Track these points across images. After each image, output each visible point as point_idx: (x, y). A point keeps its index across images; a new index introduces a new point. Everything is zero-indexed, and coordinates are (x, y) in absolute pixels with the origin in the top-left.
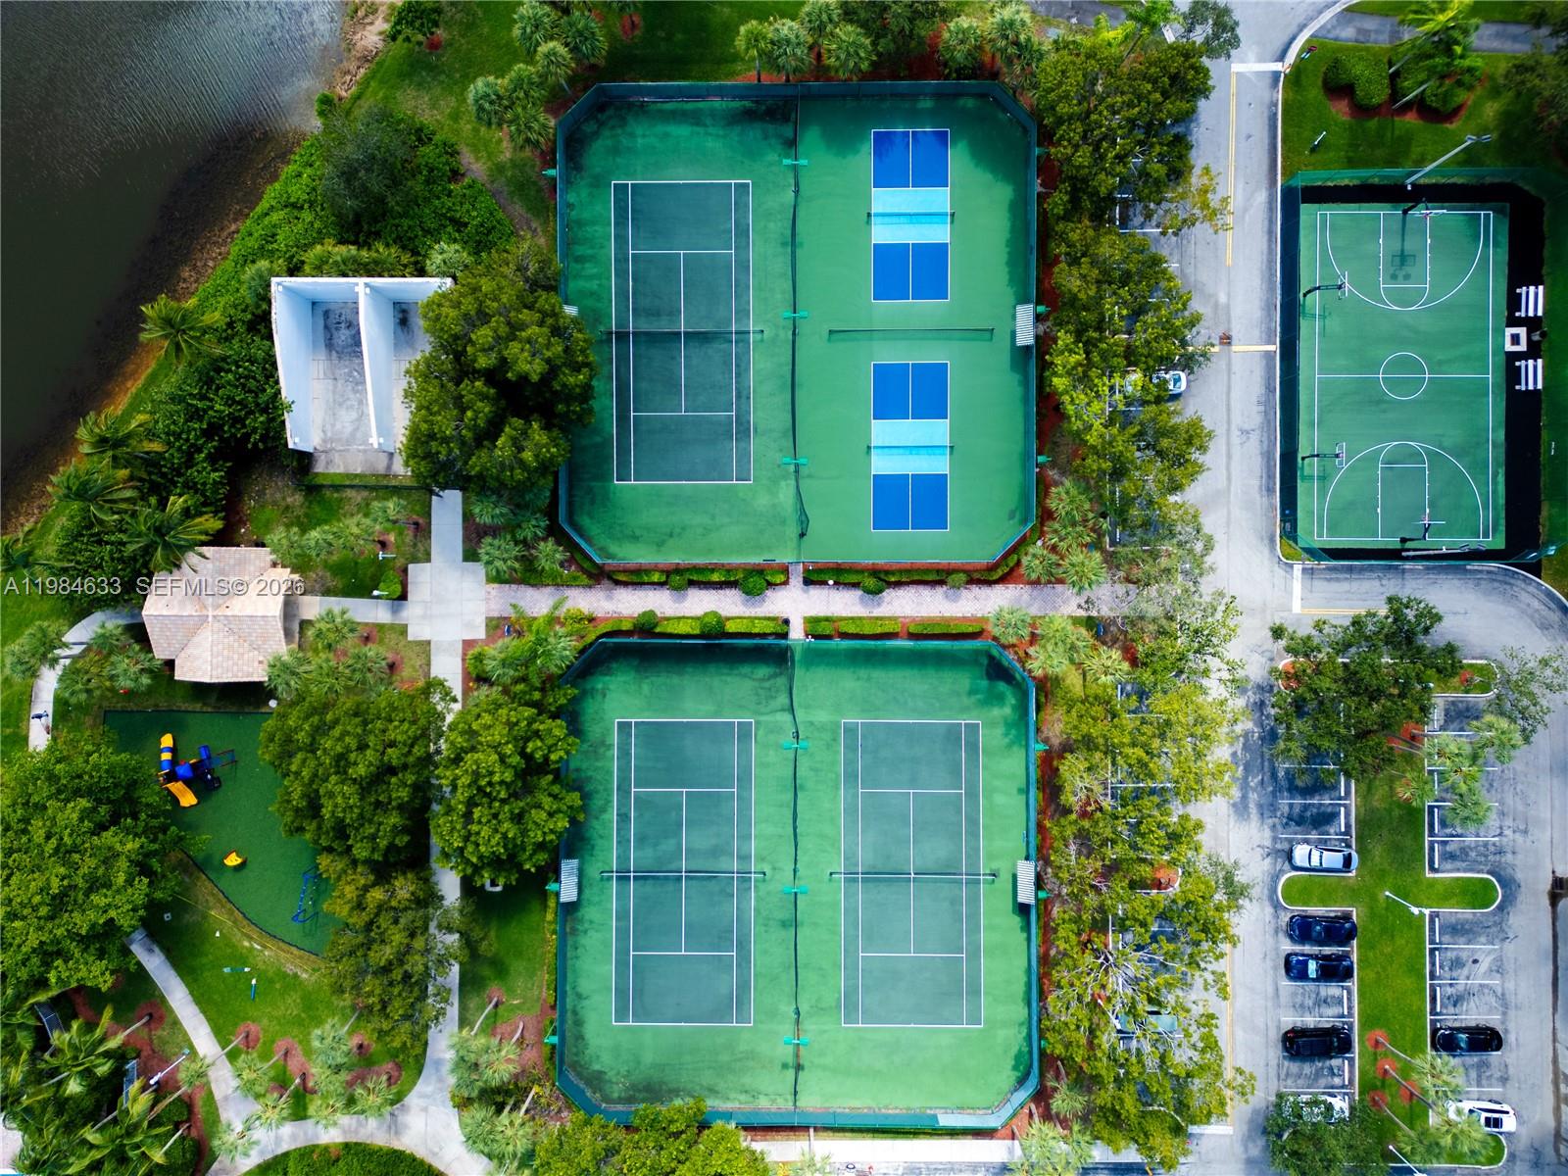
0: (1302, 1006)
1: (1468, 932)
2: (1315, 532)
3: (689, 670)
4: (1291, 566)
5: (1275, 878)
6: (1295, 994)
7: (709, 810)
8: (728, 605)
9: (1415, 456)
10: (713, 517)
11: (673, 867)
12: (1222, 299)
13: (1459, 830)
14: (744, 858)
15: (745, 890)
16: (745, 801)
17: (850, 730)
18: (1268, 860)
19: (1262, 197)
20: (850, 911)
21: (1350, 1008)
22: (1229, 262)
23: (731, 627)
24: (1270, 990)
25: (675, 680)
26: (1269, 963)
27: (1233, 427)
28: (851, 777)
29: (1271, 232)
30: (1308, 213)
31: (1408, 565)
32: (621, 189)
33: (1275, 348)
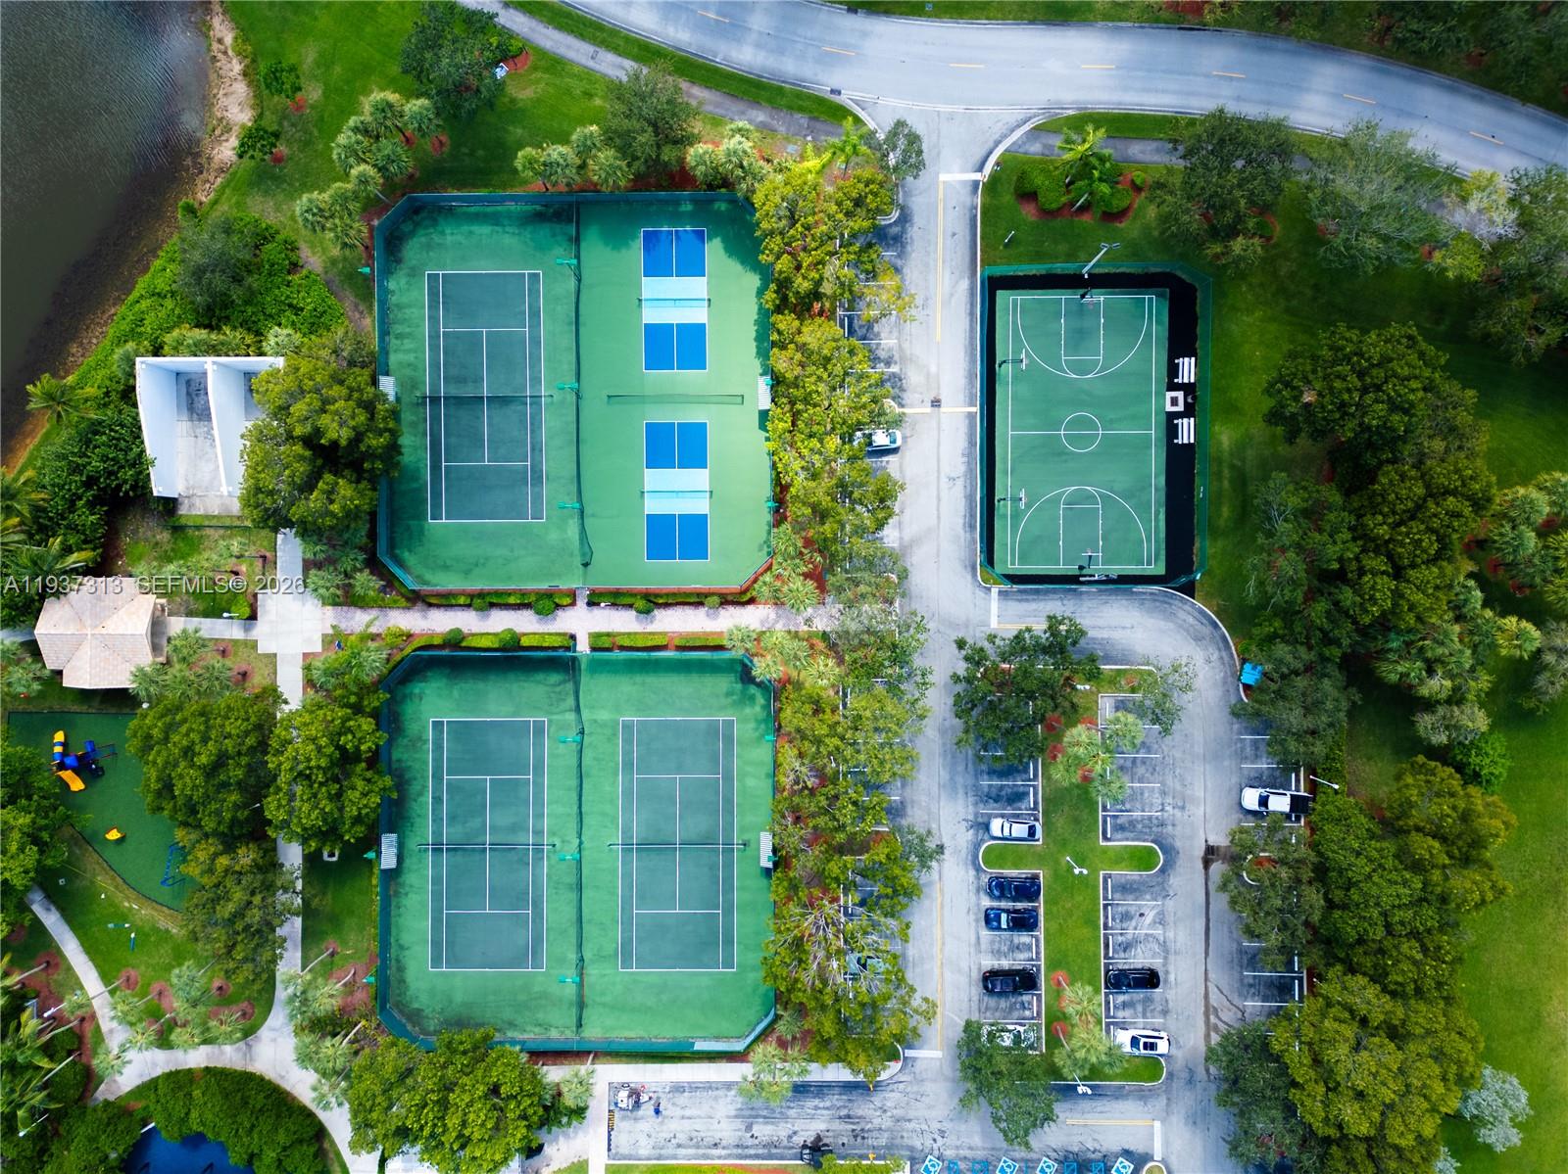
0: (999, 951)
1: (1135, 890)
2: (1009, 561)
3: (492, 677)
4: (989, 589)
5: (977, 846)
6: (992, 942)
7: (509, 793)
8: (524, 624)
9: (1091, 498)
10: (512, 551)
11: (479, 840)
12: (933, 369)
13: (1128, 806)
14: (538, 833)
15: (539, 859)
16: (539, 786)
17: (628, 727)
18: (971, 832)
19: (965, 284)
20: (627, 875)
21: (1038, 953)
22: (938, 338)
23: (525, 642)
24: (973, 939)
25: (481, 685)
26: (972, 917)
27: (942, 475)
28: (628, 765)
29: (972, 314)
30: (1003, 297)
31: (1084, 588)
32: (433, 278)
33: (976, 409)
